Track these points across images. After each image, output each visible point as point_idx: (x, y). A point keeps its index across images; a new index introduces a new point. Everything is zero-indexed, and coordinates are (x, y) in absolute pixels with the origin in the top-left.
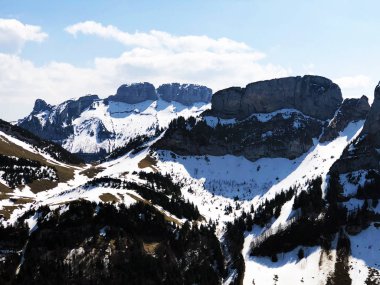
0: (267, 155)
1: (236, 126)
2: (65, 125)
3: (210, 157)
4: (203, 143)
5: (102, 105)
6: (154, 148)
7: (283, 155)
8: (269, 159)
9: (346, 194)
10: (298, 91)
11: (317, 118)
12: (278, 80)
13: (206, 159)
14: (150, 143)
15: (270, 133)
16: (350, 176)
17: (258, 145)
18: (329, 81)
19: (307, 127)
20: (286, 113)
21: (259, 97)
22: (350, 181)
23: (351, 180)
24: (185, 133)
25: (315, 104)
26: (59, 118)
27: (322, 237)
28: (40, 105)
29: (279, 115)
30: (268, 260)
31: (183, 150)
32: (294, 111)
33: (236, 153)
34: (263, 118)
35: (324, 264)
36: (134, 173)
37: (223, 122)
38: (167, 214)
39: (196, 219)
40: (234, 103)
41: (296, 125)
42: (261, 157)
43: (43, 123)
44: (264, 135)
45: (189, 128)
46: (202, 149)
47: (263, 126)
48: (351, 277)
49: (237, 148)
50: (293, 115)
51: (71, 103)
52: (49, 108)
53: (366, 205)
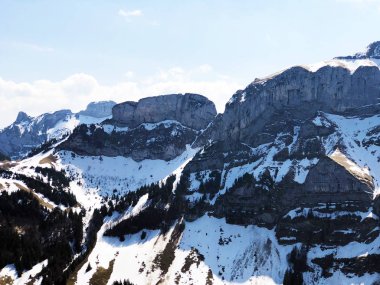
0: (149, 158)
1: (128, 133)
2: (40, 133)
3: (104, 157)
4: (100, 145)
5: (74, 118)
6: (58, 148)
7: (161, 158)
8: (150, 161)
9: (191, 189)
10: (179, 106)
11: (192, 128)
12: (163, 96)
13: (101, 159)
14: (56, 145)
15: (154, 139)
16: (198, 174)
17: (142, 149)
18: (205, 98)
19: (183, 135)
20: (167, 123)
21: (148, 110)
22: (197, 179)
23: (198, 177)
24: (85, 137)
25: (192, 116)
26: (36, 127)
27: (164, 222)
28: (22, 117)
29: (162, 125)
30: (117, 239)
31: (82, 151)
32: (174, 122)
33: (126, 155)
34: (149, 127)
35: (158, 243)
36: (32, 168)
37: (118, 129)
38: (46, 200)
39: (71, 206)
40: (128, 114)
41: (173, 133)
42: (145, 158)
43: (22, 131)
44: (148, 141)
45: (89, 133)
46: (99, 150)
47: (148, 134)
48: (176, 254)
49: (127, 151)
50: (173, 125)
51: (47, 115)
52: (29, 120)
53: (204, 198)
